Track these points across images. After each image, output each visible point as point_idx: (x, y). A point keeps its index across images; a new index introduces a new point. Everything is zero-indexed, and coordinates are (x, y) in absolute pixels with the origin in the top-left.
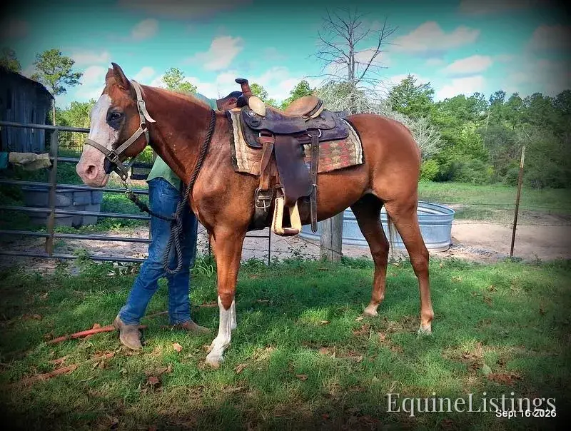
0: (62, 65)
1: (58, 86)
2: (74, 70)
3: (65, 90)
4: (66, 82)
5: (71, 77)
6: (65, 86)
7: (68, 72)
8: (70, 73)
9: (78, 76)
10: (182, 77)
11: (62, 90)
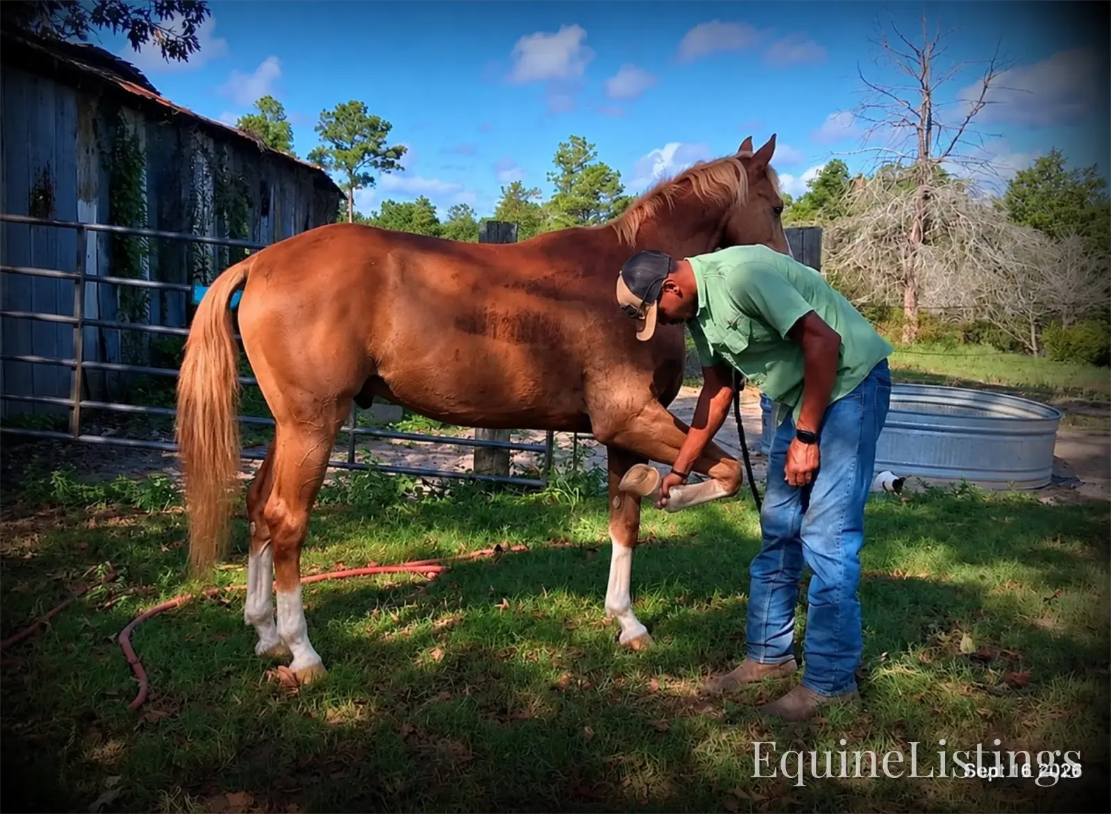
0: (366, 131)
1: (361, 171)
2: (391, 141)
3: (372, 180)
4: (375, 164)
5: (384, 155)
6: (373, 172)
7: (379, 145)
8: (383, 147)
9: (398, 153)
10: (591, 153)
11: (367, 180)
